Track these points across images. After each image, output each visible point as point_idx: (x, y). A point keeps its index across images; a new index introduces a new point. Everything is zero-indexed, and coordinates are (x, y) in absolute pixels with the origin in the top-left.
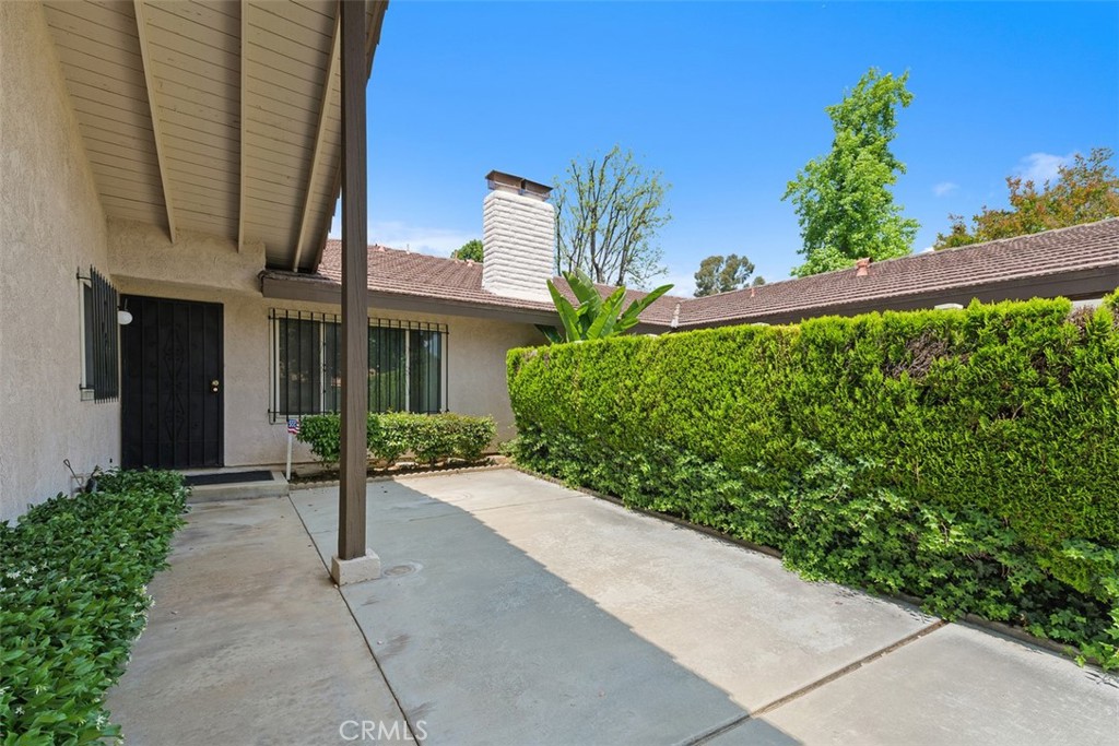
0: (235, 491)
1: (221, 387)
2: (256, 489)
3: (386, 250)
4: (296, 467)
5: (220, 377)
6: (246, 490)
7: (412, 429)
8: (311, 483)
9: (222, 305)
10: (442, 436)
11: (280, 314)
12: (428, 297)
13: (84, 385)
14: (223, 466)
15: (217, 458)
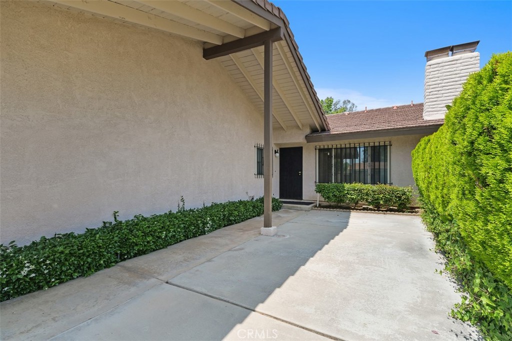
0: (293, 207)
1: (302, 174)
2: (300, 207)
3: (398, 107)
4: (321, 203)
5: (302, 171)
6: (297, 207)
7: (360, 190)
8: (325, 209)
9: (302, 147)
10: (375, 195)
11: (318, 147)
12: (369, 131)
13: (256, 173)
14: (302, 199)
15: (300, 196)
